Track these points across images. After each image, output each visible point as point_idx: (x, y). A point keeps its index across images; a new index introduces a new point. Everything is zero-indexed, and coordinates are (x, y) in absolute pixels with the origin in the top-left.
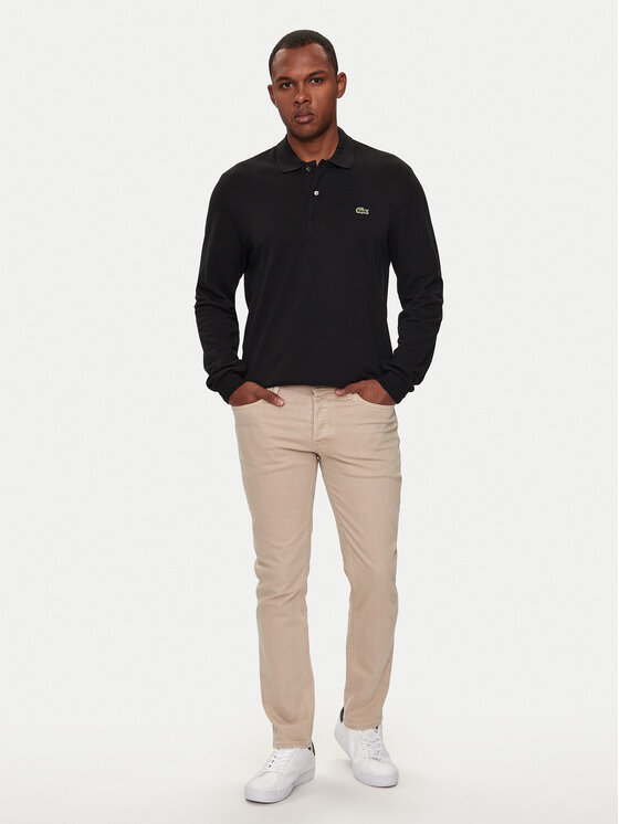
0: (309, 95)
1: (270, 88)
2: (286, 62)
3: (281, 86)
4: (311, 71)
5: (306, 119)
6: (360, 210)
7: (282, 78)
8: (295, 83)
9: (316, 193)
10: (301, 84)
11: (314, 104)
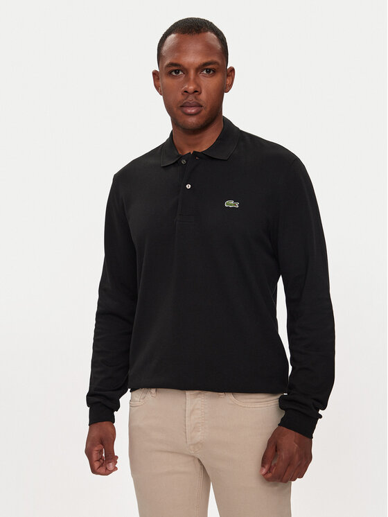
0: (199, 85)
1: (155, 74)
2: (177, 48)
3: (170, 73)
4: (205, 61)
5: (193, 111)
6: (230, 204)
7: (171, 64)
8: (186, 71)
9: (188, 186)
10: (192, 73)
11: (203, 96)
